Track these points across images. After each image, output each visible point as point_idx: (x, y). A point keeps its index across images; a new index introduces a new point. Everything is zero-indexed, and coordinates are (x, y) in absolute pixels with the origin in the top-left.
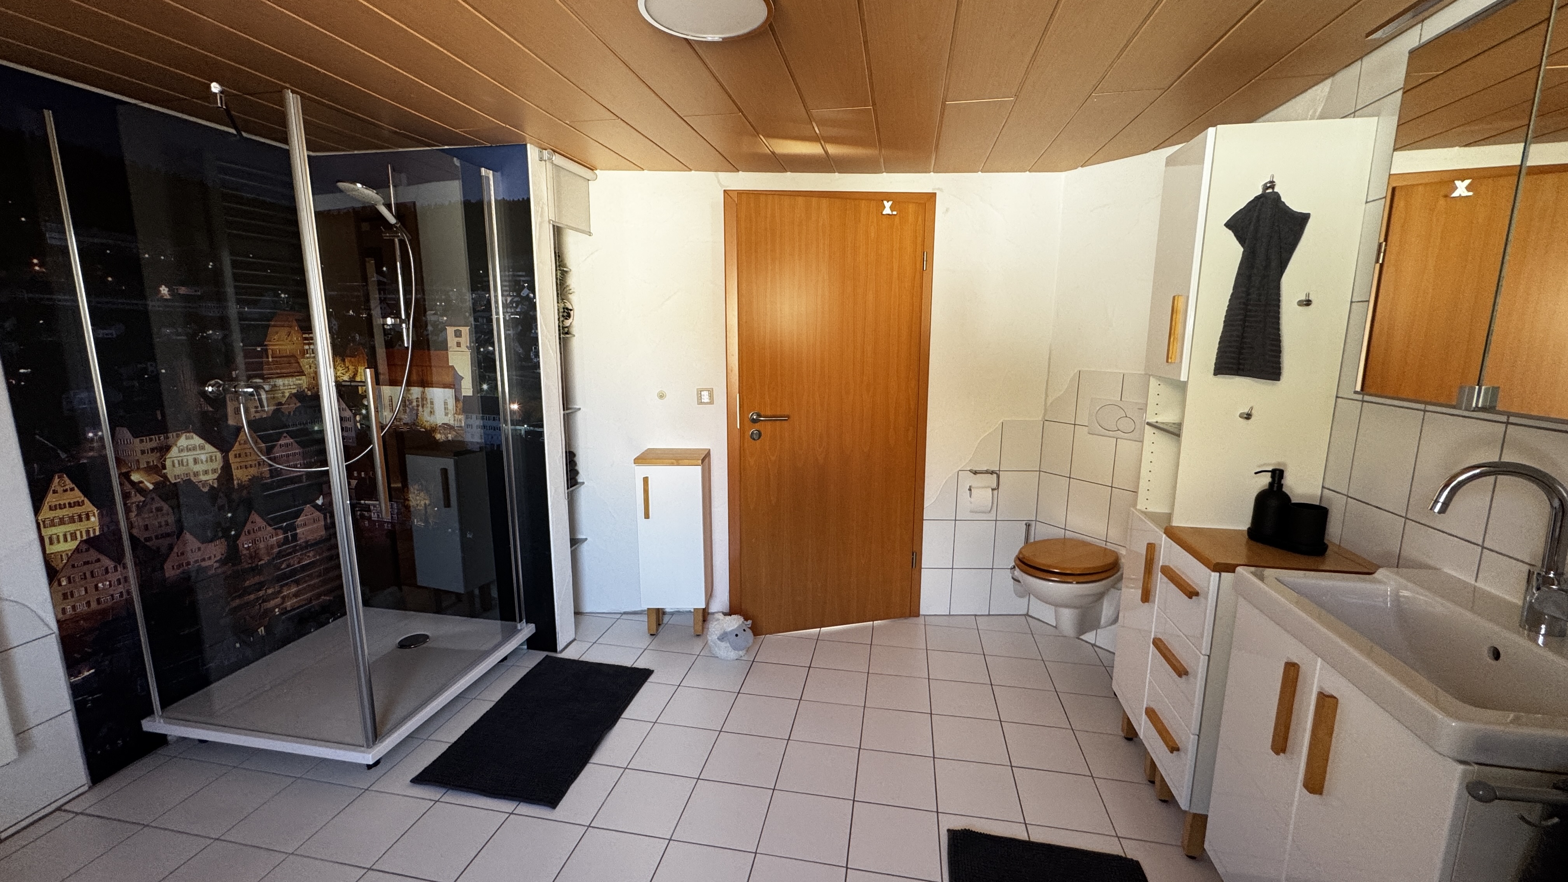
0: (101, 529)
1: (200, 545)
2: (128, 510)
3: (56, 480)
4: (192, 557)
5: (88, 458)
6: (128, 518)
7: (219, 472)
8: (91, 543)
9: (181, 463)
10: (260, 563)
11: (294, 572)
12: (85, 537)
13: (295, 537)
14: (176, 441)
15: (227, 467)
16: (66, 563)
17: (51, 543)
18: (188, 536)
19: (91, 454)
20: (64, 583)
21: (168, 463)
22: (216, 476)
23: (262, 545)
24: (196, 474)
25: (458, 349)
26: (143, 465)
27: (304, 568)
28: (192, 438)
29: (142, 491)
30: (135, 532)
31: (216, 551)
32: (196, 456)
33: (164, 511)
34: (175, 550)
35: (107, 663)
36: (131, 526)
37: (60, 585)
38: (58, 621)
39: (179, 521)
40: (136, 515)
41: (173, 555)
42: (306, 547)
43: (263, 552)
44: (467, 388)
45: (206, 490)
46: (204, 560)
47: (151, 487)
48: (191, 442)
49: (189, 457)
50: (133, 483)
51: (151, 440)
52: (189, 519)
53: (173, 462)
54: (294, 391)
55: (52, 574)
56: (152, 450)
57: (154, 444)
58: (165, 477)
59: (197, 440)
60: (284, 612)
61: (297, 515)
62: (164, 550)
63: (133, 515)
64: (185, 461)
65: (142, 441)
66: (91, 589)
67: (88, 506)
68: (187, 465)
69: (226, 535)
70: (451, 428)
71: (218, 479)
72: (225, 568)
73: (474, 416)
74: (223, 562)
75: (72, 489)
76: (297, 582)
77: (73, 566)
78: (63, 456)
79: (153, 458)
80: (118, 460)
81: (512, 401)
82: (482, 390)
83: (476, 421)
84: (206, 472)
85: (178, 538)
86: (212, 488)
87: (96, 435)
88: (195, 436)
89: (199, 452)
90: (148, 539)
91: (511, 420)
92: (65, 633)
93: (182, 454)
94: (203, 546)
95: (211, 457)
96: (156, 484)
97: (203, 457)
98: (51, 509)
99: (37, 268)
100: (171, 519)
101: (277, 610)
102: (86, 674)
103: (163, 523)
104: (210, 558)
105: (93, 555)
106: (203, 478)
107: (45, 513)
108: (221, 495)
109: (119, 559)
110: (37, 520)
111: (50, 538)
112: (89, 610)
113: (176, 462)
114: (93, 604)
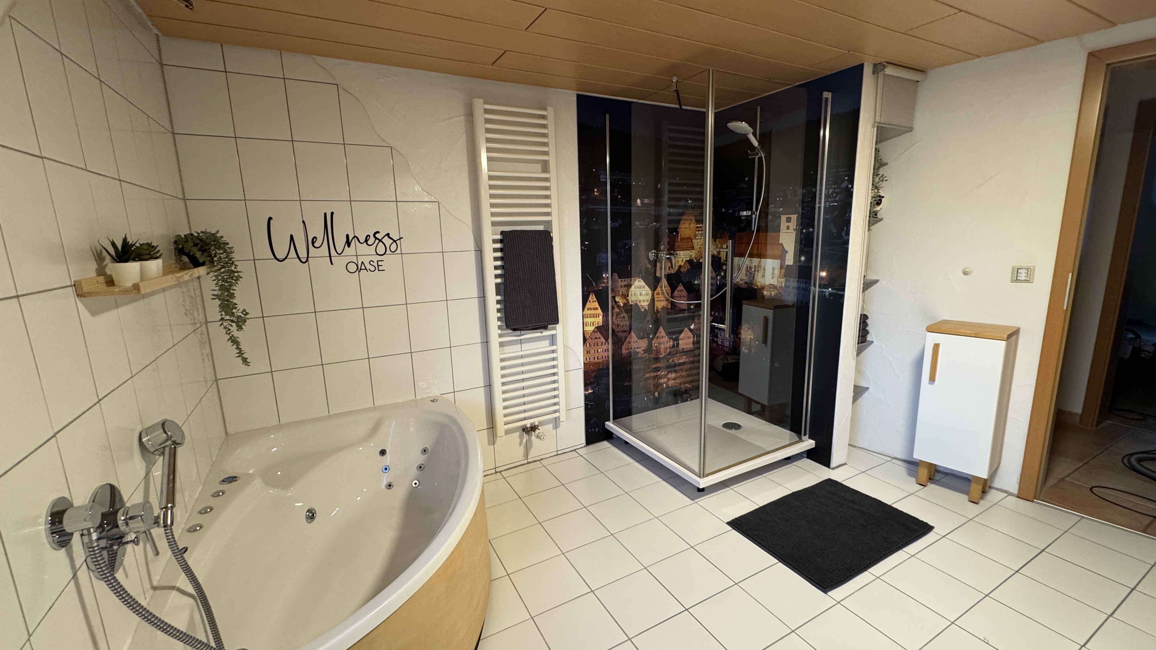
0: (603, 323)
1: (637, 340)
2: (612, 316)
3: (591, 296)
4: (634, 345)
5: (602, 287)
6: (612, 320)
7: (649, 301)
8: (598, 328)
9: (635, 294)
10: (660, 356)
11: (675, 365)
12: (597, 326)
13: (678, 345)
14: (634, 282)
15: (653, 300)
16: (590, 336)
17: (586, 326)
18: (633, 334)
19: (603, 285)
20: (588, 346)
21: (630, 294)
22: (648, 303)
23: (662, 346)
24: (640, 301)
25: (788, 231)
26: (621, 294)
27: (680, 364)
28: (641, 281)
29: (619, 307)
30: (614, 326)
31: (643, 344)
32: (641, 292)
33: (625, 319)
34: (627, 340)
35: (597, 389)
36: (613, 324)
37: (586, 346)
38: (584, 363)
39: (630, 325)
40: (615, 319)
41: (626, 342)
42: (683, 352)
43: (662, 350)
44: (790, 260)
45: (642, 310)
46: (637, 348)
47: (622, 305)
48: (640, 284)
49: (638, 291)
50: (616, 302)
51: (625, 280)
52: (635, 324)
53: (632, 293)
54: (688, 259)
55: (585, 340)
56: (625, 286)
57: (625, 283)
58: (628, 300)
59: (642, 283)
60: (668, 387)
61: (681, 332)
62: (623, 339)
63: (614, 318)
65: (621, 281)
66: (596, 351)
67: (600, 311)
68: (637, 296)
69: (648, 337)
70: (774, 287)
71: (649, 305)
72: (646, 355)
73: (792, 280)
74: (645, 351)
75: (595, 301)
76: (675, 372)
77: (592, 339)
78: (594, 284)
79: (624, 290)
80: (612, 290)
81: (822, 270)
82: (800, 261)
83: (794, 283)
84: (644, 301)
85: (629, 334)
86: (645, 309)
87: (606, 276)
88: (642, 281)
89: (642, 289)
90: (618, 332)
91: (820, 284)
92: (585, 370)
93: (636, 290)
94: (638, 340)
95: (647, 293)
96: (624, 304)
97: (644, 293)
98: (588, 309)
99: (596, 193)
100: (628, 323)
101: (664, 385)
102: (590, 391)
103: (624, 325)
104: (640, 348)
105: (598, 335)
106: (643, 304)
107: (586, 312)
108: (649, 314)
109: (607, 340)
110: (583, 314)
111: (586, 323)
112: (594, 361)
113: (633, 293)
114: (596, 359)
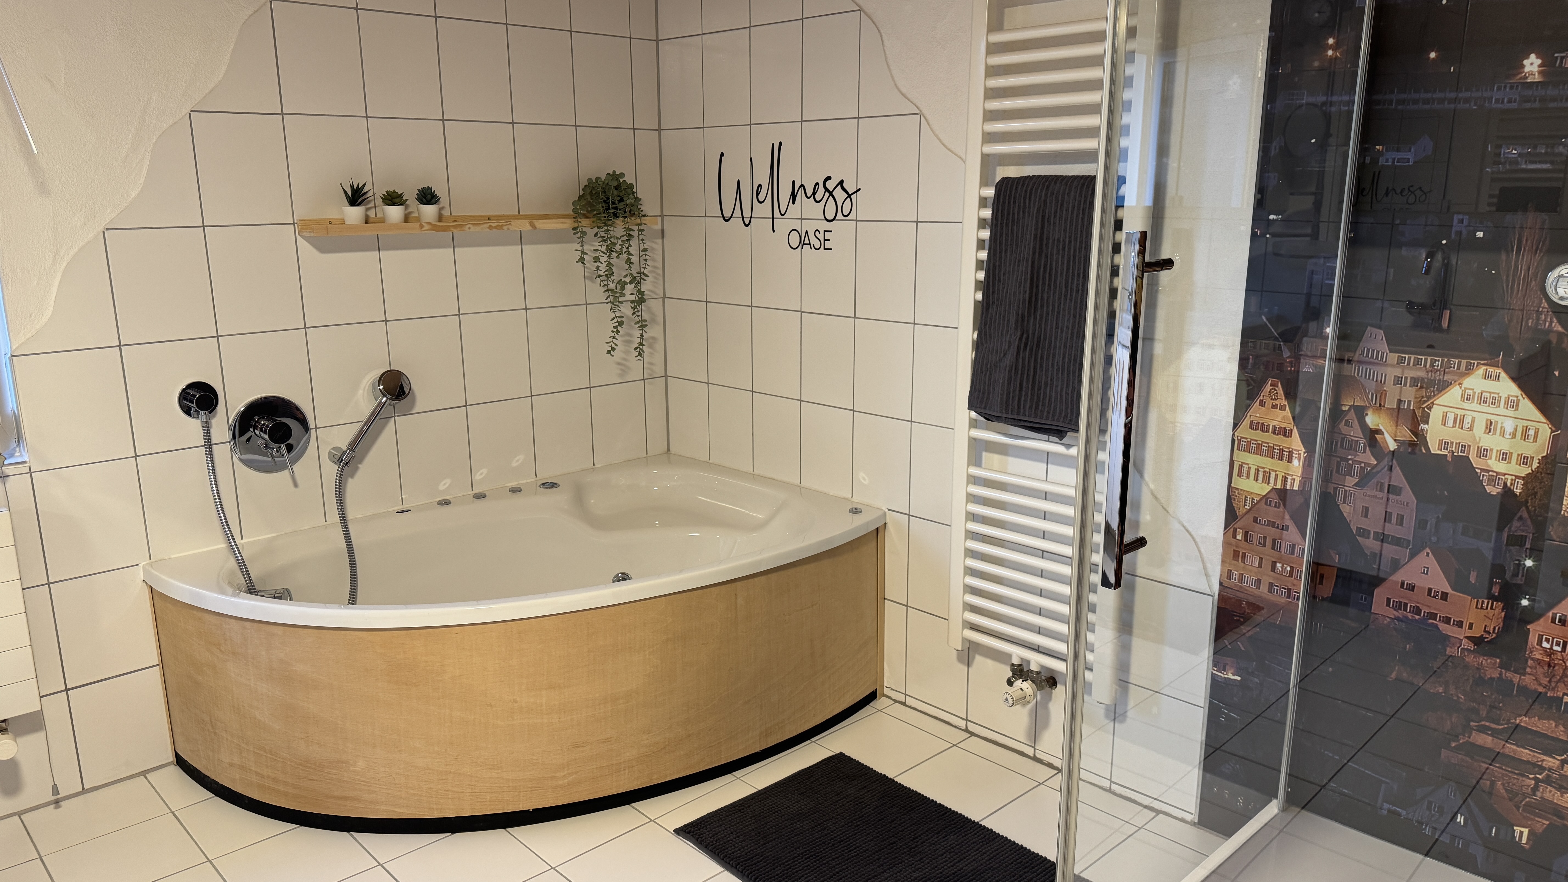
0: (1303, 483)
1: (1449, 590)
3: (1268, 387)
7: (1535, 465)
8: (1284, 497)
9: (1459, 421)
12: (1279, 486)
14: (1464, 376)
16: (1250, 509)
17: (1240, 475)
20: (1239, 537)
21: (1436, 414)
22: (1525, 471)
24: (1483, 453)
26: (1391, 403)
28: (1498, 378)
29: (1376, 447)
32: (1493, 418)
35: (1256, 680)
37: (1234, 536)
38: (1221, 584)
41: (1395, 580)
45: (1494, 490)
46: (1447, 620)
48: (1490, 386)
49: (1478, 414)
50: (1366, 429)
51: (1417, 362)
53: (1446, 413)
55: (1231, 515)
56: (1415, 381)
57: (1420, 372)
58: (1423, 437)
59: (1508, 388)
64: (1468, 420)
66: (1267, 565)
67: (1296, 443)
68: (1471, 429)
69: (1510, 600)
71: (1526, 479)
74: (1479, 645)
75: (1283, 408)
77: (1255, 520)
78: (1286, 354)
84: (1505, 457)
86: (1507, 492)
88: (1503, 375)
89: (1502, 410)
92: (1223, 606)
93: (1466, 405)
94: (1454, 595)
95: (1526, 429)
96: (1402, 444)
97: (1509, 426)
99: (1330, 53)
100: (1410, 516)
103: (1395, 517)
105: (1283, 517)
106: (1499, 467)
107: (1244, 431)
108: (1522, 512)
110: (1233, 435)
111: (1241, 466)
112: (1257, 592)
113: (1451, 417)
114: (1264, 588)
